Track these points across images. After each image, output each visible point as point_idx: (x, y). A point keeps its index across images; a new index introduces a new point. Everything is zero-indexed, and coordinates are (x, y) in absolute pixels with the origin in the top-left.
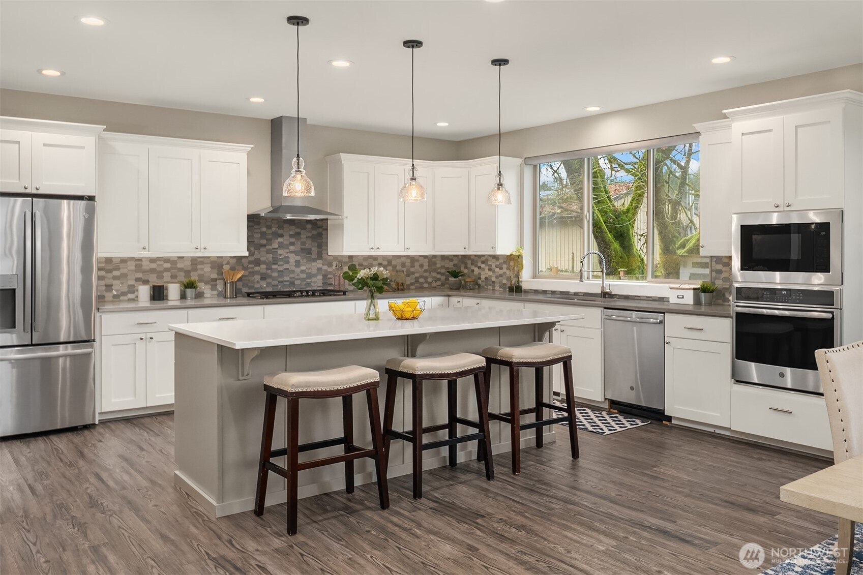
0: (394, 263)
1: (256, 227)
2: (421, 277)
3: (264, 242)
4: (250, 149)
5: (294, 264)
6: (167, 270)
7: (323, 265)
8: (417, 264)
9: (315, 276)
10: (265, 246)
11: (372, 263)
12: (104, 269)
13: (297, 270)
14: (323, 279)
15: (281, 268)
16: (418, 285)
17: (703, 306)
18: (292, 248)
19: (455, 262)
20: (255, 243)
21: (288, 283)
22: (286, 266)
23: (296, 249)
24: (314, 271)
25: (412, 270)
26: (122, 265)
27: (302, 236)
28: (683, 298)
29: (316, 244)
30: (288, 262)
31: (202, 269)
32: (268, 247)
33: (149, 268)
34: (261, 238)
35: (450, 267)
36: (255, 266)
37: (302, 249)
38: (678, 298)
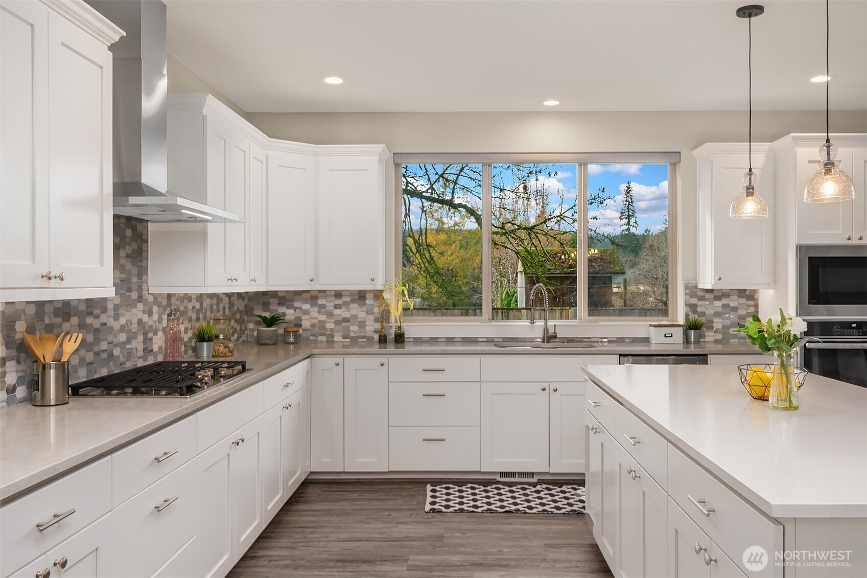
17: (692, 345)
28: (672, 336)
38: (665, 337)
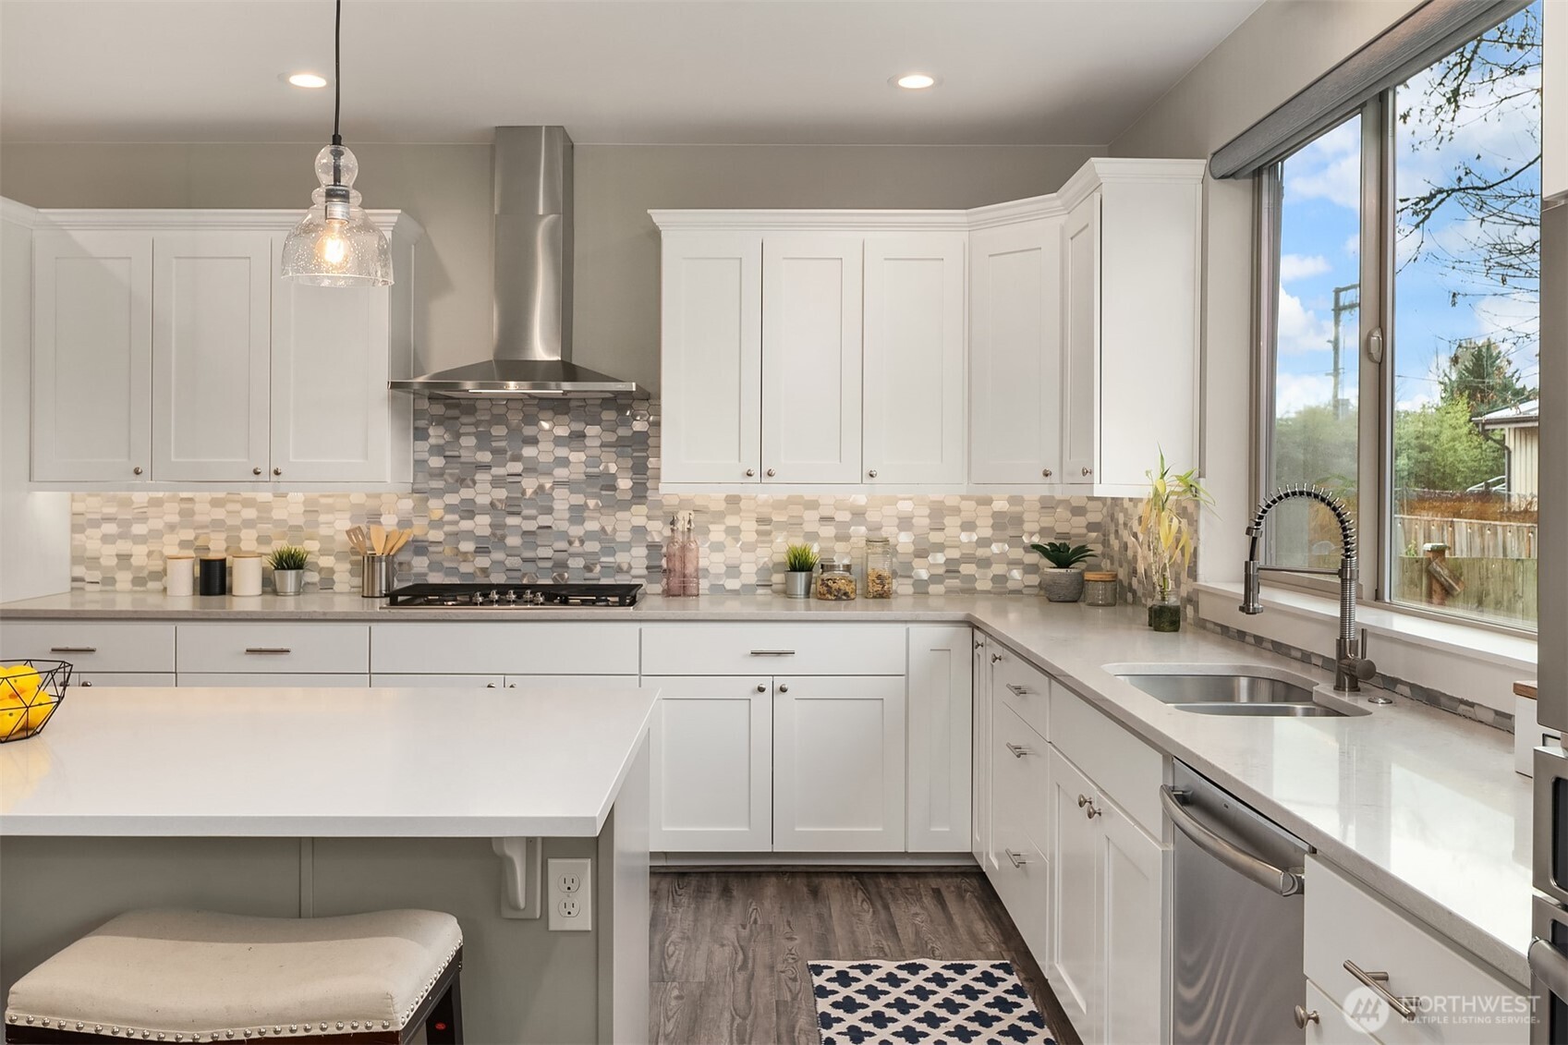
0: (872, 516)
1: (465, 419)
2: (968, 559)
3: (485, 457)
4: (395, 219)
5: (567, 515)
6: (249, 524)
7: (649, 518)
8: (952, 523)
9: (627, 547)
10: (487, 467)
11: (801, 517)
12: (116, 519)
13: (576, 531)
14: (648, 557)
15: (531, 526)
16: (955, 583)
18: (561, 473)
19: (1094, 517)
20: (462, 460)
21: (549, 564)
22: (544, 520)
23: (572, 477)
24: (624, 536)
25: (935, 537)
26: (151, 511)
27: (588, 442)
29: (630, 463)
30: (549, 510)
31: (330, 523)
32: (495, 471)
33: (209, 519)
34: (479, 448)
35: (1074, 531)
36: (462, 518)
37: (588, 476)
